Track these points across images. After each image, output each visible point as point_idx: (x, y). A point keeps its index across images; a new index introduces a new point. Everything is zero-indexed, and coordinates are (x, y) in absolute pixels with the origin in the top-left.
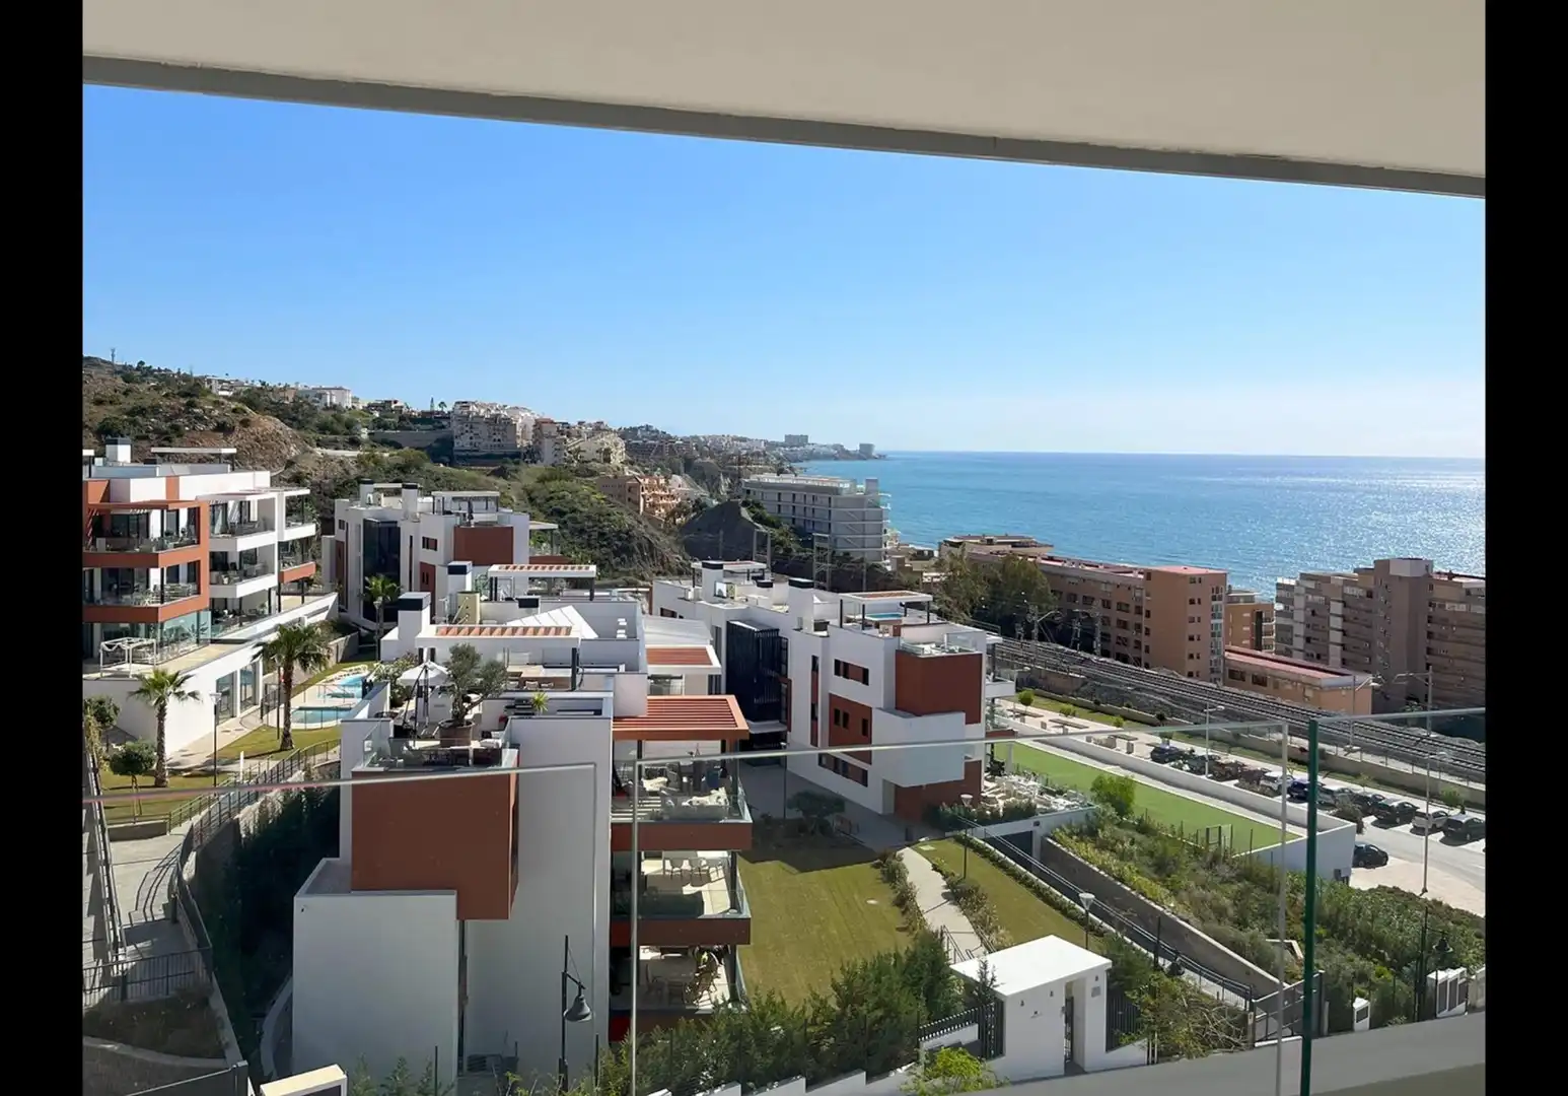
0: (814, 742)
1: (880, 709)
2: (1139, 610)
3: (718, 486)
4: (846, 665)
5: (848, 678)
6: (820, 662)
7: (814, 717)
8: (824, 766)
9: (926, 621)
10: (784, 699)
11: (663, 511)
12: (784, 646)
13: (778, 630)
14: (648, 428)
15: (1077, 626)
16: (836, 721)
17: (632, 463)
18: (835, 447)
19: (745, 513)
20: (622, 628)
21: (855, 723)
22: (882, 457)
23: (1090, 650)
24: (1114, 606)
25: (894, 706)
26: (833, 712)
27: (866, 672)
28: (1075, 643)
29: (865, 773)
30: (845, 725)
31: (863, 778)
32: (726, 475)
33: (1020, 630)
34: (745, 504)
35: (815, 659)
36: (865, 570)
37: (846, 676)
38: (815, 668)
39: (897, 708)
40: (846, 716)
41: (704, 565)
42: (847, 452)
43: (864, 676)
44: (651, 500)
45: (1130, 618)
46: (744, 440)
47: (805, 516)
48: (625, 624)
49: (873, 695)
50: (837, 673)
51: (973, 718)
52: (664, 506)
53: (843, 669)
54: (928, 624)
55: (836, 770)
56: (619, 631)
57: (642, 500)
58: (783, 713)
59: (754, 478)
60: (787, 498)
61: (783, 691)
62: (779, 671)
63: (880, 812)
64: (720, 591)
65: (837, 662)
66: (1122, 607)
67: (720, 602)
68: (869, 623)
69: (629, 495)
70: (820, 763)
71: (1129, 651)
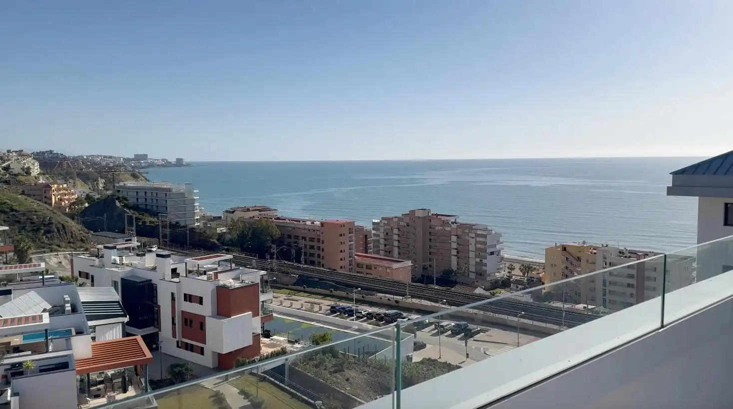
0: (174, 336)
1: (209, 316)
2: (319, 240)
3: (97, 184)
4: (190, 296)
5: (192, 302)
6: (176, 296)
7: (174, 323)
8: (180, 347)
9: (230, 268)
10: (156, 315)
11: (67, 202)
12: (154, 288)
13: (151, 280)
14: (51, 152)
15: (293, 251)
16: (186, 324)
17: (44, 174)
18: (163, 160)
19: (118, 204)
20: (68, 302)
21: (196, 325)
22: (188, 165)
23: (300, 262)
24: (307, 239)
25: (216, 313)
26: (184, 320)
27: (201, 299)
28: (293, 260)
29: (202, 349)
30: (190, 325)
31: (202, 351)
32: (102, 177)
33: (268, 256)
34: (118, 199)
35: (172, 294)
36: (188, 231)
37: (190, 301)
38: (173, 299)
39: (218, 315)
40: (191, 321)
41: (105, 247)
42: (170, 163)
43: (200, 301)
44: (59, 197)
45: (315, 244)
46: (111, 157)
47: (152, 203)
48: (69, 299)
49: (206, 309)
50: (185, 300)
51: (256, 314)
52: (67, 200)
53: (188, 298)
54: (231, 270)
55: (187, 349)
56: (67, 305)
57: (53, 197)
58: (156, 323)
59: (121, 184)
60: (142, 194)
61: (156, 311)
62: (153, 302)
63: (211, 367)
64: (115, 260)
65: (185, 295)
66: (312, 239)
67: (116, 267)
68: (202, 272)
69: (44, 195)
70: (178, 346)
71: (316, 259)
